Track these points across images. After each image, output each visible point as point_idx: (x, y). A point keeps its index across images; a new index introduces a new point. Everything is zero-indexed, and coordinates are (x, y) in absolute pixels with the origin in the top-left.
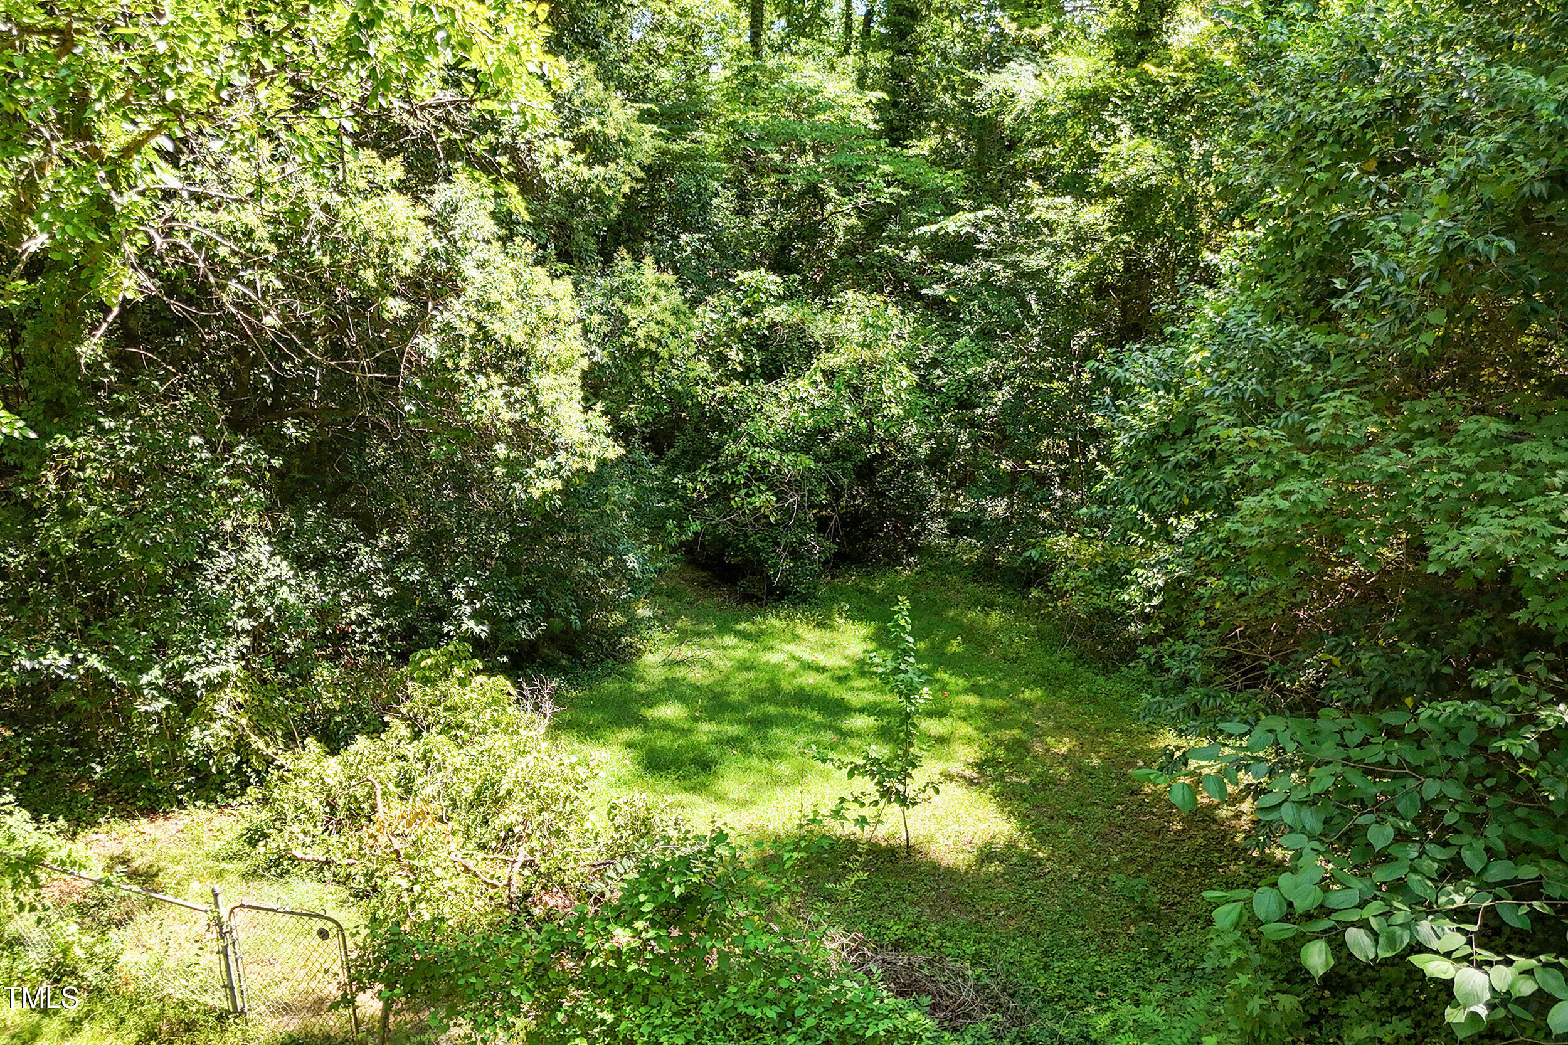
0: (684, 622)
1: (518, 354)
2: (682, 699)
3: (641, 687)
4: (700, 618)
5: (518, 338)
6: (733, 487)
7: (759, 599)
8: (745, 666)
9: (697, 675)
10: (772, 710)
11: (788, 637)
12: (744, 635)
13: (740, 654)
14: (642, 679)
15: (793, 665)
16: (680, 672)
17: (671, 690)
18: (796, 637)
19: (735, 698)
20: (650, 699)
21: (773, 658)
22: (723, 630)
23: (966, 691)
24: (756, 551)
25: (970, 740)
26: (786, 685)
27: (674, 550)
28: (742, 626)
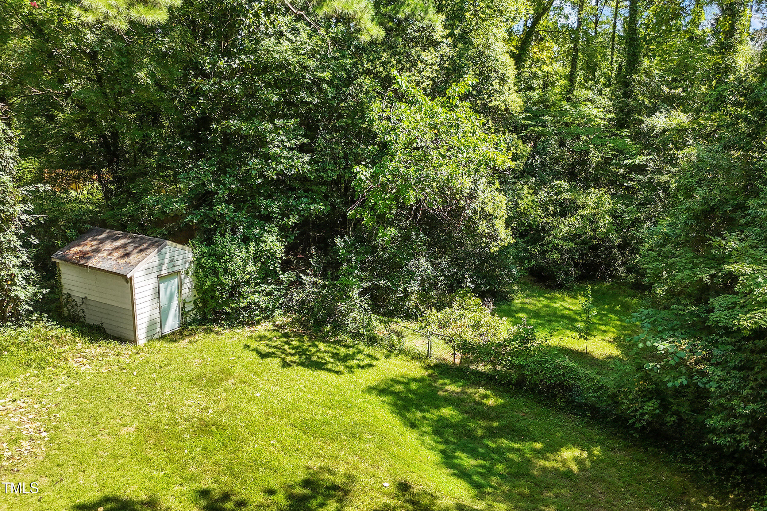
0: (528, 292)
1: (491, 215)
2: (526, 313)
3: (514, 309)
4: (533, 291)
5: (491, 211)
6: (547, 251)
7: (553, 288)
8: (545, 306)
9: (531, 307)
10: (554, 318)
11: (561, 300)
12: (547, 298)
13: (545, 303)
14: (514, 306)
15: (562, 308)
16: (526, 306)
17: (523, 310)
18: (564, 300)
19: (542, 314)
20: (517, 312)
21: (555, 305)
22: (540, 296)
23: (617, 320)
24: (553, 272)
25: (613, 332)
26: (559, 313)
27: (526, 269)
28: (546, 295)
